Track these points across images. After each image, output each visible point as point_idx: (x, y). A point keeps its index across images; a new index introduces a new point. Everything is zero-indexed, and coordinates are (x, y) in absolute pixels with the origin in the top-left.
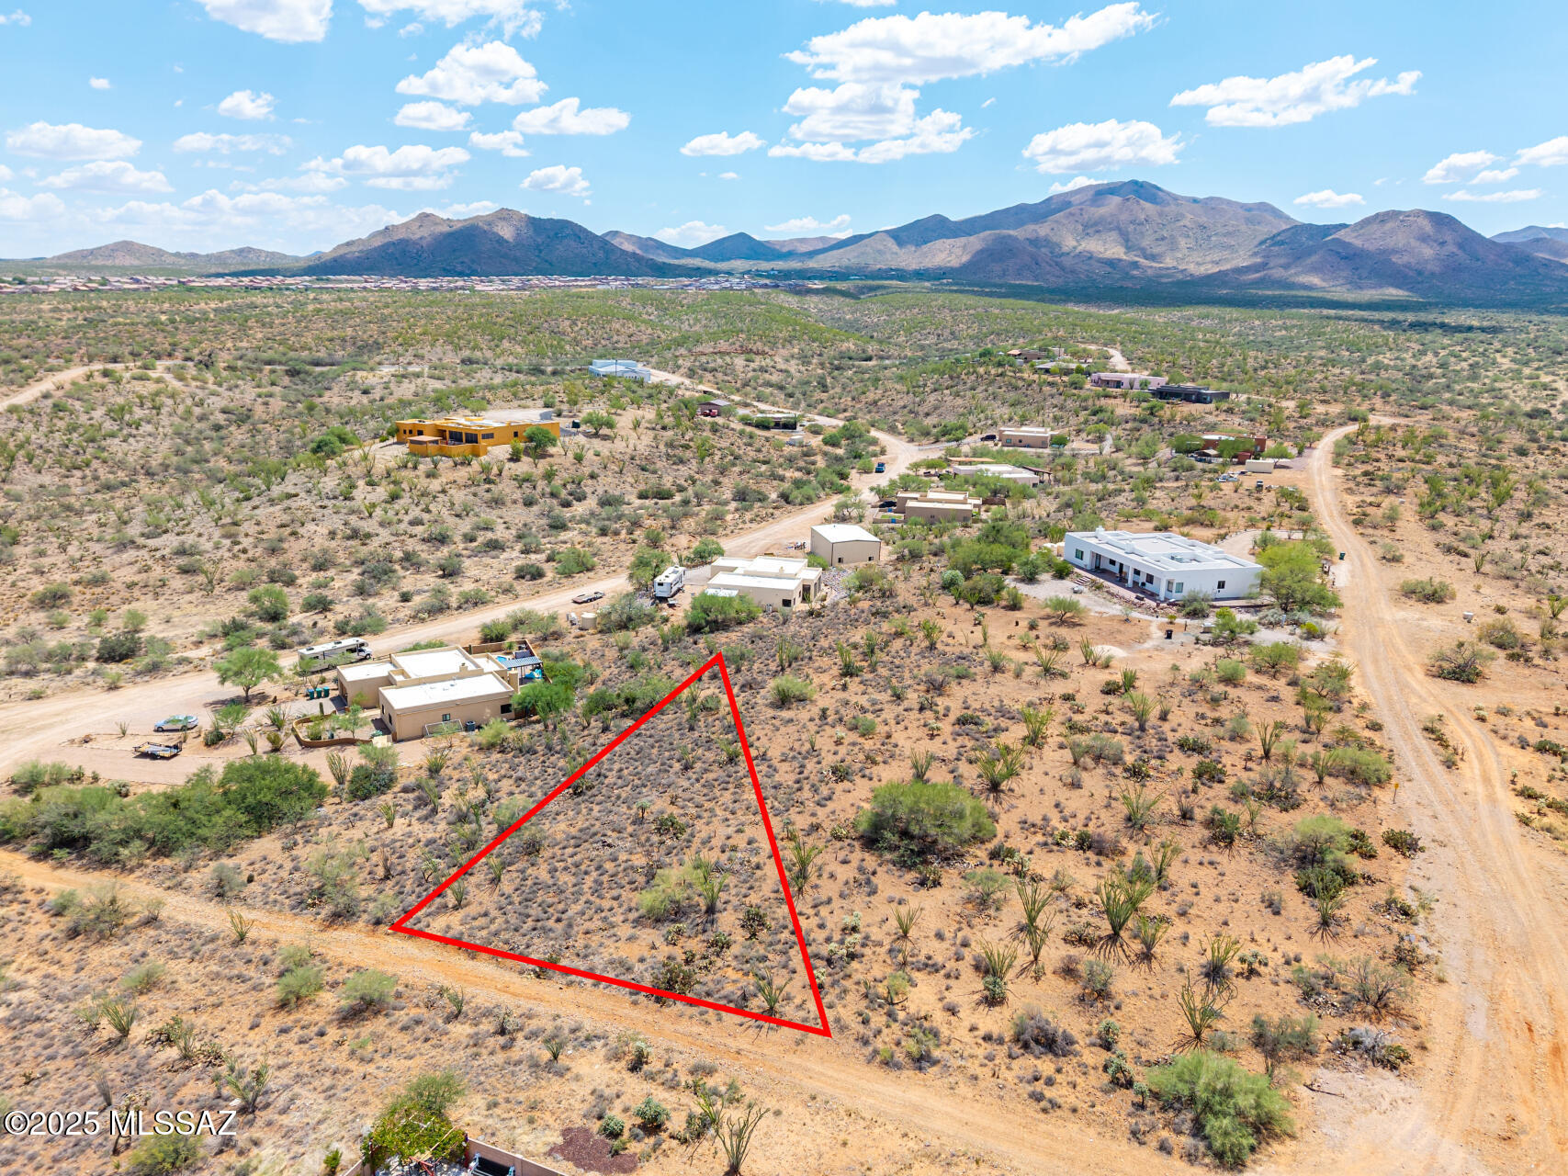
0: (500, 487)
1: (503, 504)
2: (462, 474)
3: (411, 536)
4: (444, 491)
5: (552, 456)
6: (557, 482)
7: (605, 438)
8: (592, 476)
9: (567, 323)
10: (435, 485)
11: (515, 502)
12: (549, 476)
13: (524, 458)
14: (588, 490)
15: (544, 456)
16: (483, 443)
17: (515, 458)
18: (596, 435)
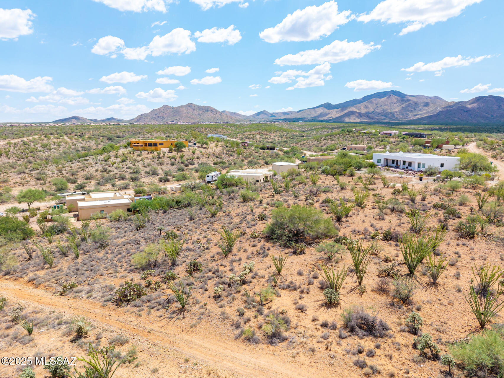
0: (163, 159)
1: (163, 164)
2: (150, 155)
3: (126, 172)
4: (142, 160)
5: (184, 152)
6: (185, 159)
7: (205, 148)
8: (198, 158)
9: (204, 129)
10: (139, 158)
11: (167, 164)
12: (182, 157)
13: (173, 152)
14: (196, 162)
15: (181, 151)
16: (159, 146)
17: (170, 151)
18: (202, 147)
